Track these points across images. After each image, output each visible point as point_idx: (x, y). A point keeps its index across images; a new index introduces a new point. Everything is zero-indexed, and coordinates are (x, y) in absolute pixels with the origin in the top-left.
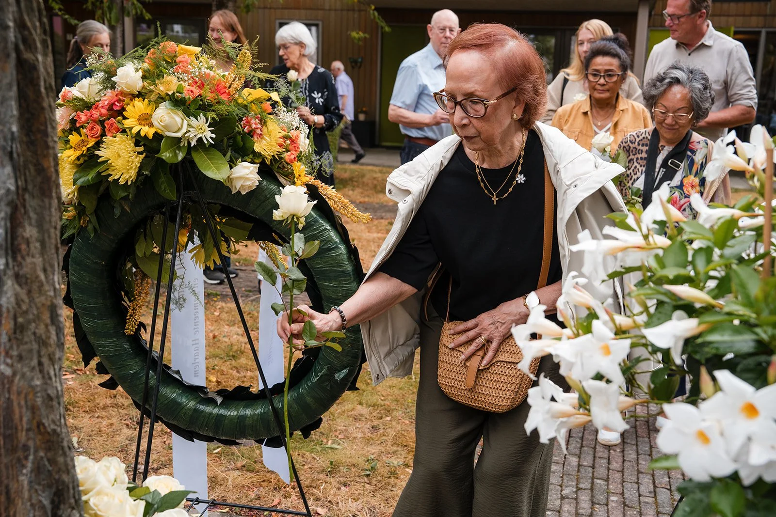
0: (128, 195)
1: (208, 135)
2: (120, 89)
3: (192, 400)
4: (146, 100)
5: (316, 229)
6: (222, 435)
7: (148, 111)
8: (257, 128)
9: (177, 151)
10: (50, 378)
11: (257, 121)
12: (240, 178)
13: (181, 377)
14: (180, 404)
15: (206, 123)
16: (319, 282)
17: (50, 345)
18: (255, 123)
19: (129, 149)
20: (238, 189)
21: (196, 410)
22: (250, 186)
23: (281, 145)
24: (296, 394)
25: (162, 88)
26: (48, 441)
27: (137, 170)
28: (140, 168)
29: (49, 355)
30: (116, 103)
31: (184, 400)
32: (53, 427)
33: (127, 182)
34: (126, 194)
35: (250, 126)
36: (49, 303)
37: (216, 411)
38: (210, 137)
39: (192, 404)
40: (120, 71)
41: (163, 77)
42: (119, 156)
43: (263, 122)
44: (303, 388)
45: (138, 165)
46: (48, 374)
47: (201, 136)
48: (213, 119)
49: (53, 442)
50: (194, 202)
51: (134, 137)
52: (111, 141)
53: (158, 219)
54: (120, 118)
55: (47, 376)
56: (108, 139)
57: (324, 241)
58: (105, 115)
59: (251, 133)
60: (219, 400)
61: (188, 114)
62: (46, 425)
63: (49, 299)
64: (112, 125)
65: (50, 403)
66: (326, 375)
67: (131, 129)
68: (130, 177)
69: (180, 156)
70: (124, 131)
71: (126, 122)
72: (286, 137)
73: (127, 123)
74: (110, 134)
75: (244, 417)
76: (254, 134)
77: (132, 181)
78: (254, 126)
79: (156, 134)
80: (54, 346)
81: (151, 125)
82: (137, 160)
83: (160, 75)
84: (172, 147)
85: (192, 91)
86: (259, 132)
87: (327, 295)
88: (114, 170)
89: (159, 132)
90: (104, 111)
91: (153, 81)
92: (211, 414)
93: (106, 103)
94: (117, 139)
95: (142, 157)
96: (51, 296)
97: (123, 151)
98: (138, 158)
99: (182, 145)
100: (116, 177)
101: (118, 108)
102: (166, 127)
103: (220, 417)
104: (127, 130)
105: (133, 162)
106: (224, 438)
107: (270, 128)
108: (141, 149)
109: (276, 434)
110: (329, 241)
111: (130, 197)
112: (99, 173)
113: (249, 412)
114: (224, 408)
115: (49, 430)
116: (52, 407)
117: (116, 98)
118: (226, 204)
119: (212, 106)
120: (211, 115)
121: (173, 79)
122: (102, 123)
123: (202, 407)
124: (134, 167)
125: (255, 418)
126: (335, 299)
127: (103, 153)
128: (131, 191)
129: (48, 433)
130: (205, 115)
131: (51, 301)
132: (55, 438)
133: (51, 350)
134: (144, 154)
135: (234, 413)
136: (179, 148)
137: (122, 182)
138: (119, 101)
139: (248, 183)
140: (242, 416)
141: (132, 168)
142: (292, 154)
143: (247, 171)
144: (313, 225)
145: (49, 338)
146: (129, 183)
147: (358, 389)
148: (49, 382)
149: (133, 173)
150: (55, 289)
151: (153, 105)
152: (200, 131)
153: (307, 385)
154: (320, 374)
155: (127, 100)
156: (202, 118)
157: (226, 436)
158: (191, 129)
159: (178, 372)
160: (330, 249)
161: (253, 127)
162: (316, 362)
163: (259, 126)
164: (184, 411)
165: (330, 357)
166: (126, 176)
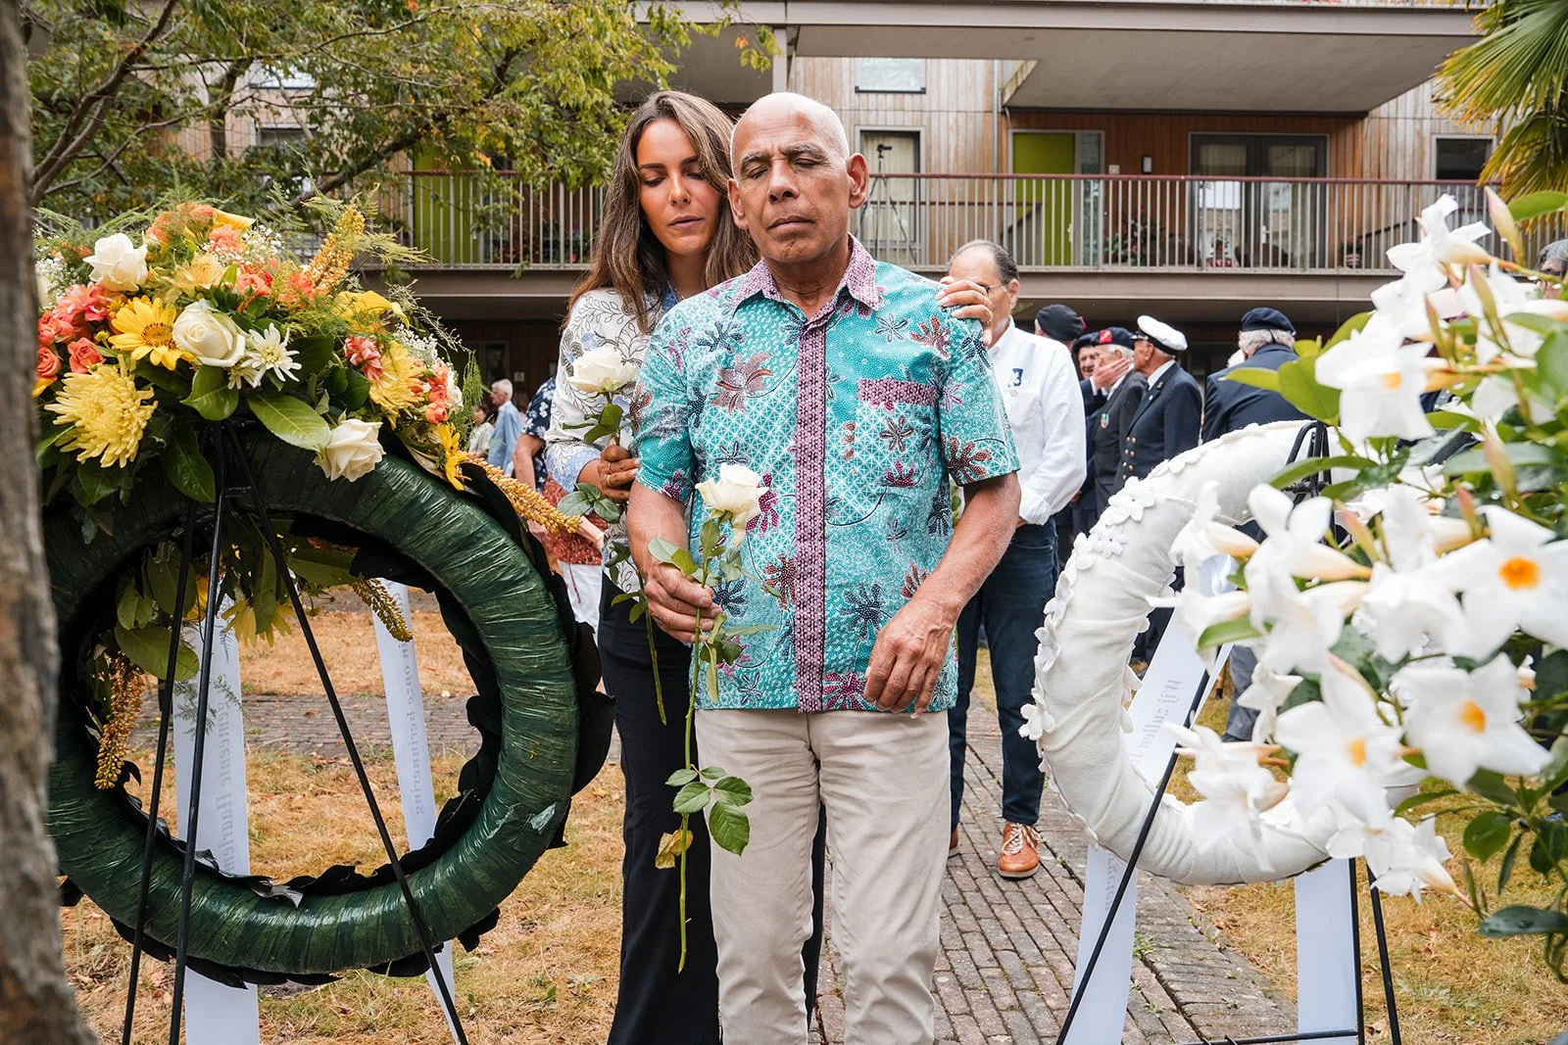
0: (117, 493)
1: (286, 364)
2: (99, 281)
3: (240, 905)
4: (157, 301)
5: (486, 547)
6: (306, 967)
7: (163, 319)
8: (373, 358)
9: (222, 399)
10: (27, 826)
11: (372, 344)
12: (346, 448)
13: (214, 863)
14: (216, 916)
15: (282, 340)
16: (493, 647)
17: (23, 725)
18: (368, 348)
19: (125, 394)
20: (342, 468)
21: (249, 925)
22: (366, 465)
23: (417, 391)
24: (451, 868)
25: (189, 277)
26: (32, 1025)
27: (140, 436)
28: (147, 431)
29: (20, 755)
30: (93, 308)
31: (224, 908)
32: (44, 977)
33: (117, 463)
34: (112, 491)
35: (360, 355)
36: (13, 595)
37: (290, 921)
38: (291, 370)
39: (240, 914)
40: (101, 245)
41: (191, 258)
42: (101, 410)
43: (383, 346)
44: (467, 853)
45: (144, 425)
46: (21, 812)
47: (272, 366)
48: (292, 335)
49: (45, 1026)
50: (242, 511)
51: (133, 372)
52: (82, 382)
53: (166, 552)
54: (102, 333)
55: (16, 821)
56: (74, 378)
57: (503, 566)
58: (67, 332)
59: (363, 365)
60: (297, 898)
61: (244, 325)
62: (23, 973)
63: (15, 581)
64: (84, 350)
65: (32, 903)
66: (512, 823)
67: (128, 353)
68: (126, 451)
69: (227, 410)
70: (111, 361)
71: (114, 340)
72: (424, 379)
73: (118, 341)
74: (81, 369)
75: (351, 926)
76: (366, 370)
77: (128, 459)
78: (367, 353)
79: (181, 362)
80: (34, 728)
81: (172, 345)
82: (142, 416)
83: (183, 255)
84: (212, 390)
85: (253, 281)
86: (376, 364)
87: (511, 669)
88: (87, 441)
89: (189, 357)
90: (65, 325)
91: (170, 266)
92: (282, 927)
93: (70, 310)
94: (95, 375)
95: (150, 409)
96: (19, 574)
97: (111, 399)
98: (142, 412)
99: (230, 386)
100: (95, 454)
101: (96, 318)
102: (204, 347)
103: (300, 932)
104: (120, 357)
105: (131, 420)
106: (308, 972)
107: (396, 359)
108: (150, 394)
109: (414, 950)
110: (511, 567)
111: (121, 497)
112: (54, 450)
113: (357, 914)
114: (307, 914)
115: (33, 989)
116: (37, 914)
117: (92, 300)
118: (309, 511)
119: (287, 314)
120: (288, 328)
121: (211, 259)
122: (61, 349)
123: (262, 918)
124: (135, 430)
125: (373, 924)
126: (526, 676)
127: (65, 407)
128: (122, 483)
129: (31, 1000)
130: (278, 327)
131: (22, 588)
132: (51, 1015)
133: (24, 738)
134: (156, 403)
135: (328, 920)
136: (226, 393)
137: (106, 462)
138: (98, 305)
139: (363, 458)
140: (346, 923)
141: (129, 431)
142: (438, 406)
143: (361, 435)
144: (480, 539)
145: (17, 700)
146: (122, 466)
147: (565, 844)
148: (24, 836)
149: (132, 443)
150: (30, 555)
151: (172, 309)
152: (270, 358)
153: (474, 847)
154: (500, 823)
155: (114, 302)
156: (273, 332)
157: (314, 968)
158: (251, 354)
159: (208, 854)
160: (513, 583)
161: (366, 356)
162: (488, 800)
163: (377, 354)
164: (225, 929)
165: (518, 789)
166: (116, 450)
